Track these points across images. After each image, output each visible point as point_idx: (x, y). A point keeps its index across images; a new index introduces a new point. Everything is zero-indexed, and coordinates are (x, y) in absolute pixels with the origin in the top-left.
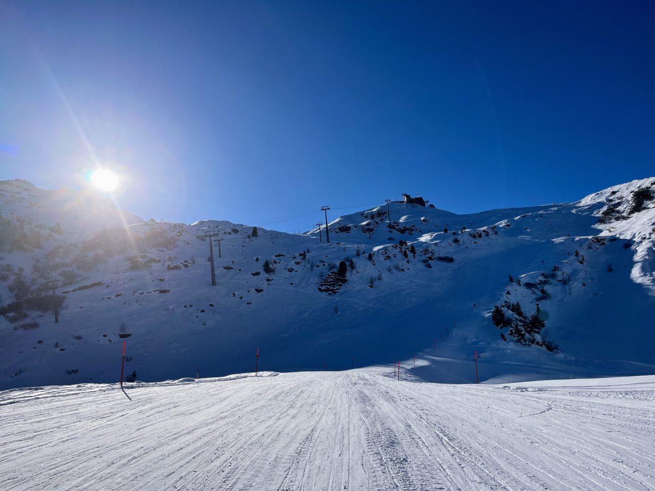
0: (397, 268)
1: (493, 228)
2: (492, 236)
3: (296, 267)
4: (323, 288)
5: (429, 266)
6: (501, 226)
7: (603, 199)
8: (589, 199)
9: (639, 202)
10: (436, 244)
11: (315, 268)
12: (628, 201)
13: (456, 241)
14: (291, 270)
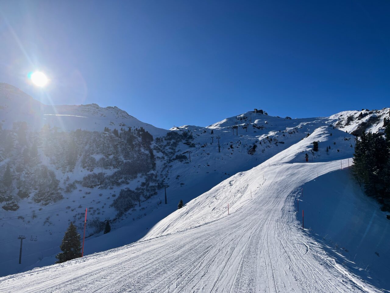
0: (268, 146)
1: (296, 128)
2: (296, 133)
3: (238, 146)
4: (249, 153)
5: (277, 145)
6: (299, 128)
7: (337, 118)
8: (333, 117)
9: (349, 121)
10: (277, 137)
11: (245, 147)
12: (345, 120)
13: (284, 135)
14: (238, 147)
